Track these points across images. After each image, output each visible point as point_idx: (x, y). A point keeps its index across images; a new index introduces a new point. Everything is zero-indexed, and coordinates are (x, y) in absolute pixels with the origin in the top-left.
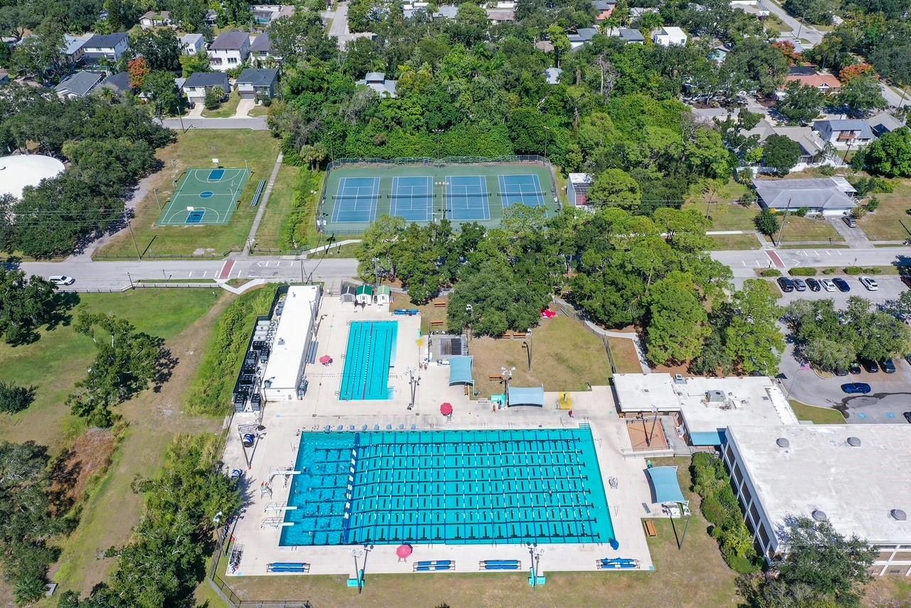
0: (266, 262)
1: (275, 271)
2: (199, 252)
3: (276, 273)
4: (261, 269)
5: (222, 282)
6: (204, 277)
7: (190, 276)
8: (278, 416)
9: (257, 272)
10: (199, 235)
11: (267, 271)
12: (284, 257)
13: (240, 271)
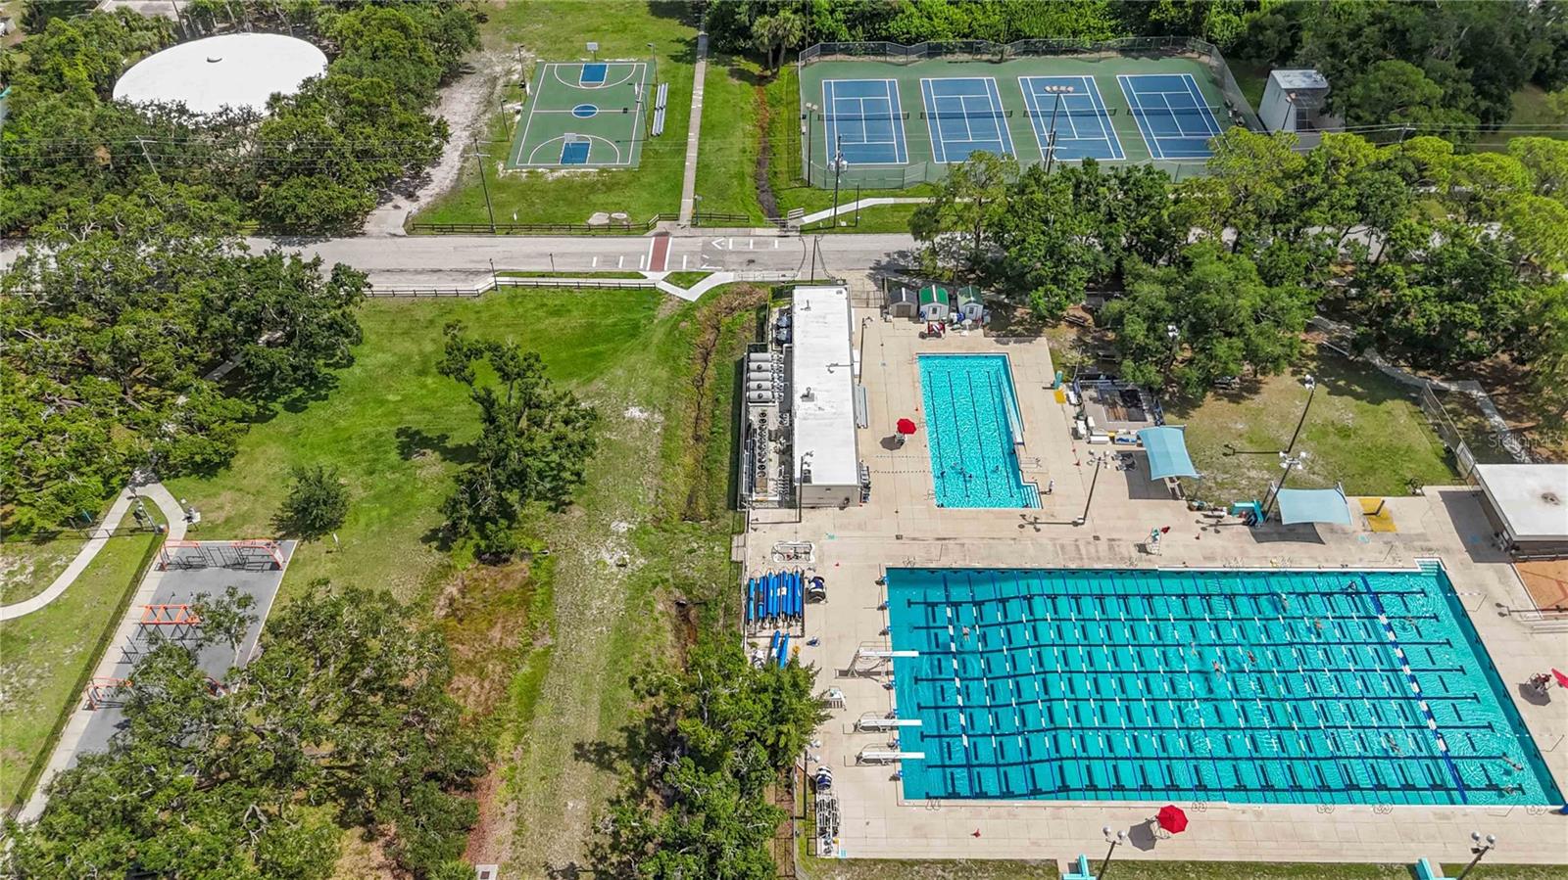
0: (727, 240)
1: (751, 257)
2: (598, 219)
3: (752, 261)
4: (723, 253)
5: (656, 278)
6: (620, 267)
7: (595, 265)
8: (832, 537)
9: (718, 259)
10: (592, 188)
11: (734, 258)
12: (758, 231)
13: (685, 257)
